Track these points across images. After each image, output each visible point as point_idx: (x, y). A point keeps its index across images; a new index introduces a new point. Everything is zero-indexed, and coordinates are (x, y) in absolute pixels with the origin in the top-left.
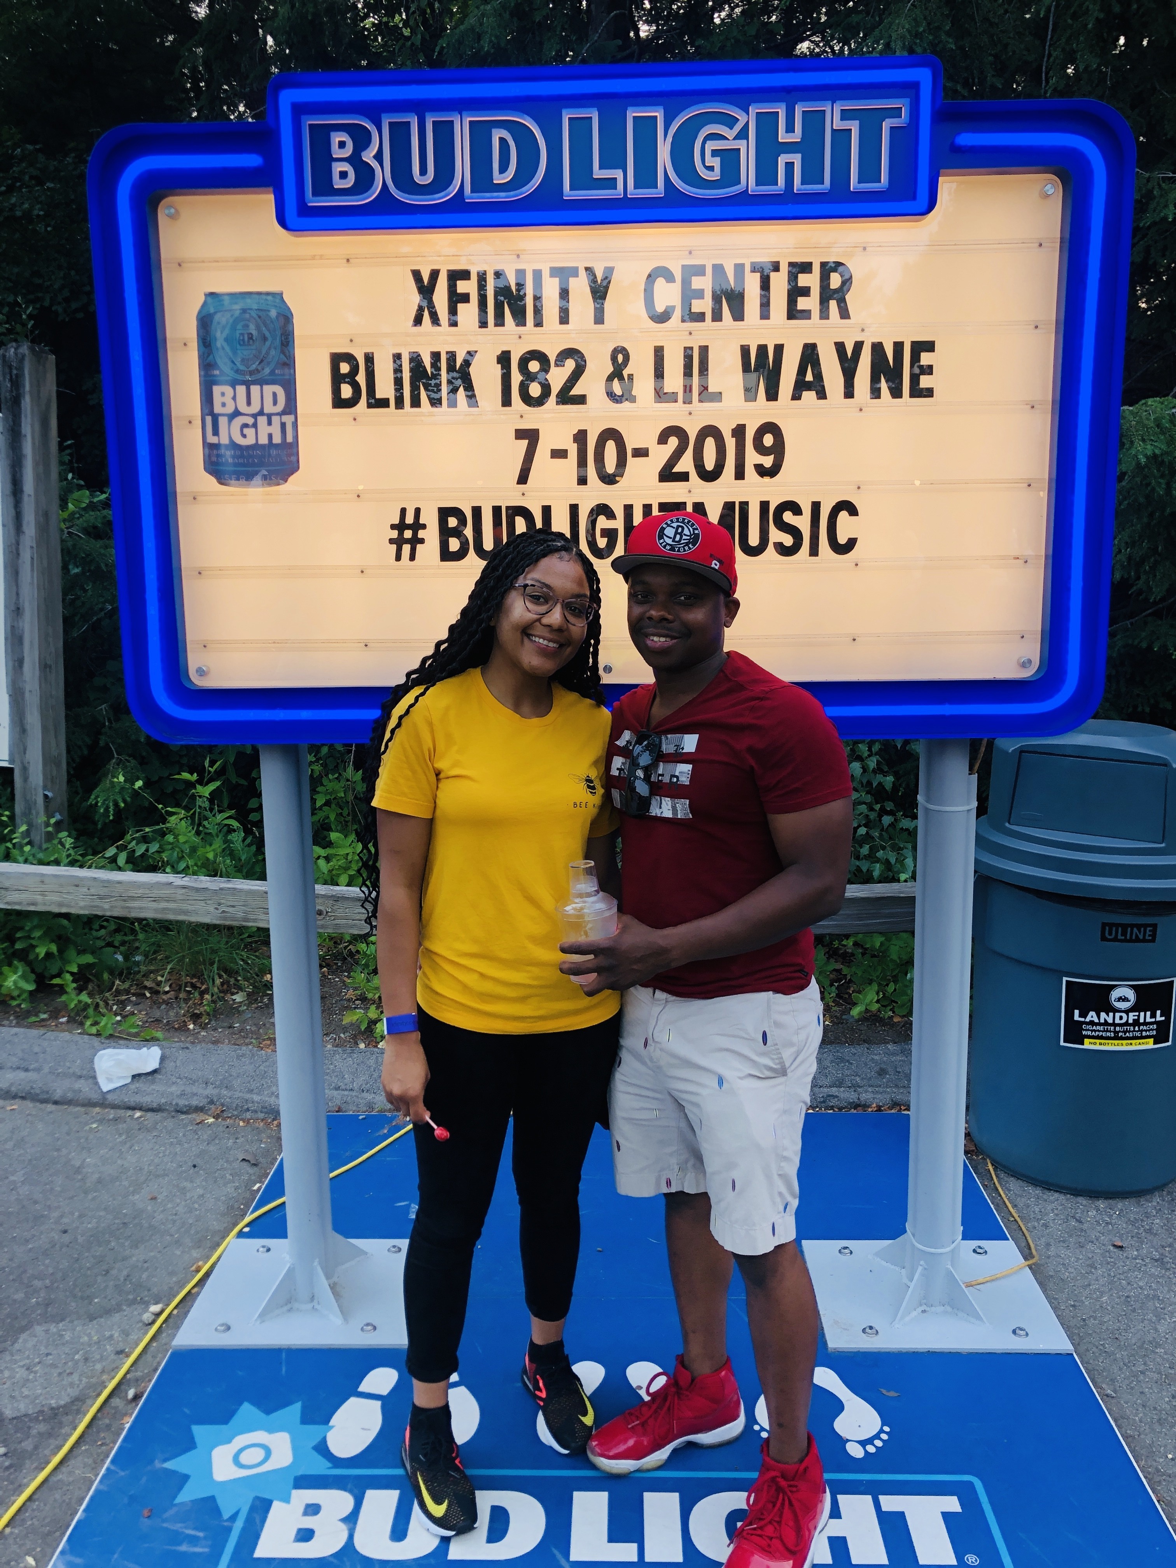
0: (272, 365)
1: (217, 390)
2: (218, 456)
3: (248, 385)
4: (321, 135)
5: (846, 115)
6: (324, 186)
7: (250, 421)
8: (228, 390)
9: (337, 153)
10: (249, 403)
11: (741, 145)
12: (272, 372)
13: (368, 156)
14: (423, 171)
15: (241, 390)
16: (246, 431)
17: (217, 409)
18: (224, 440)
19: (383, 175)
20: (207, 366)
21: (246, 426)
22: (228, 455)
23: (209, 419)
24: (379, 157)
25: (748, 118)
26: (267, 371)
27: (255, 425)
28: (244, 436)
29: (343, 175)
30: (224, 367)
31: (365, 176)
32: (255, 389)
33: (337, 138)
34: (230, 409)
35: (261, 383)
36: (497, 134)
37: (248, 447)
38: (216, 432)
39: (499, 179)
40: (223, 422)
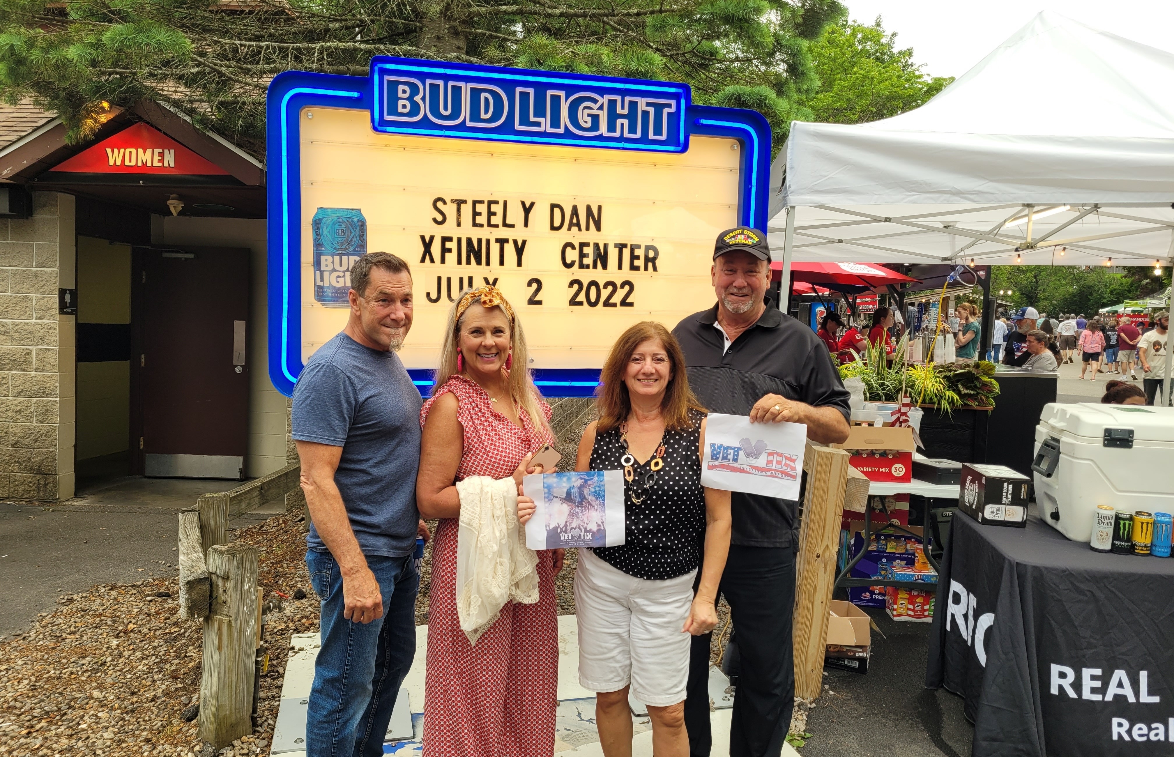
0: (355, 246)
1: (323, 258)
2: (323, 292)
3: (341, 256)
4: (393, 85)
5: (648, 104)
6: (393, 111)
7: (342, 274)
8: (329, 258)
9: (400, 95)
10: (341, 265)
11: (599, 112)
12: (354, 250)
13: (418, 98)
14: (446, 109)
15: (337, 258)
16: (339, 279)
17: (323, 267)
18: (326, 283)
19: (425, 109)
20: (318, 244)
21: (339, 277)
22: (329, 292)
23: (318, 273)
24: (423, 99)
25: (604, 100)
26: (351, 249)
27: (344, 276)
28: (338, 282)
29: (404, 106)
30: (327, 246)
31: (415, 109)
32: (345, 258)
33: (401, 88)
34: (330, 268)
35: (348, 254)
36: (483, 95)
37: (340, 288)
38: (322, 280)
39: (483, 116)
40: (326, 275)
